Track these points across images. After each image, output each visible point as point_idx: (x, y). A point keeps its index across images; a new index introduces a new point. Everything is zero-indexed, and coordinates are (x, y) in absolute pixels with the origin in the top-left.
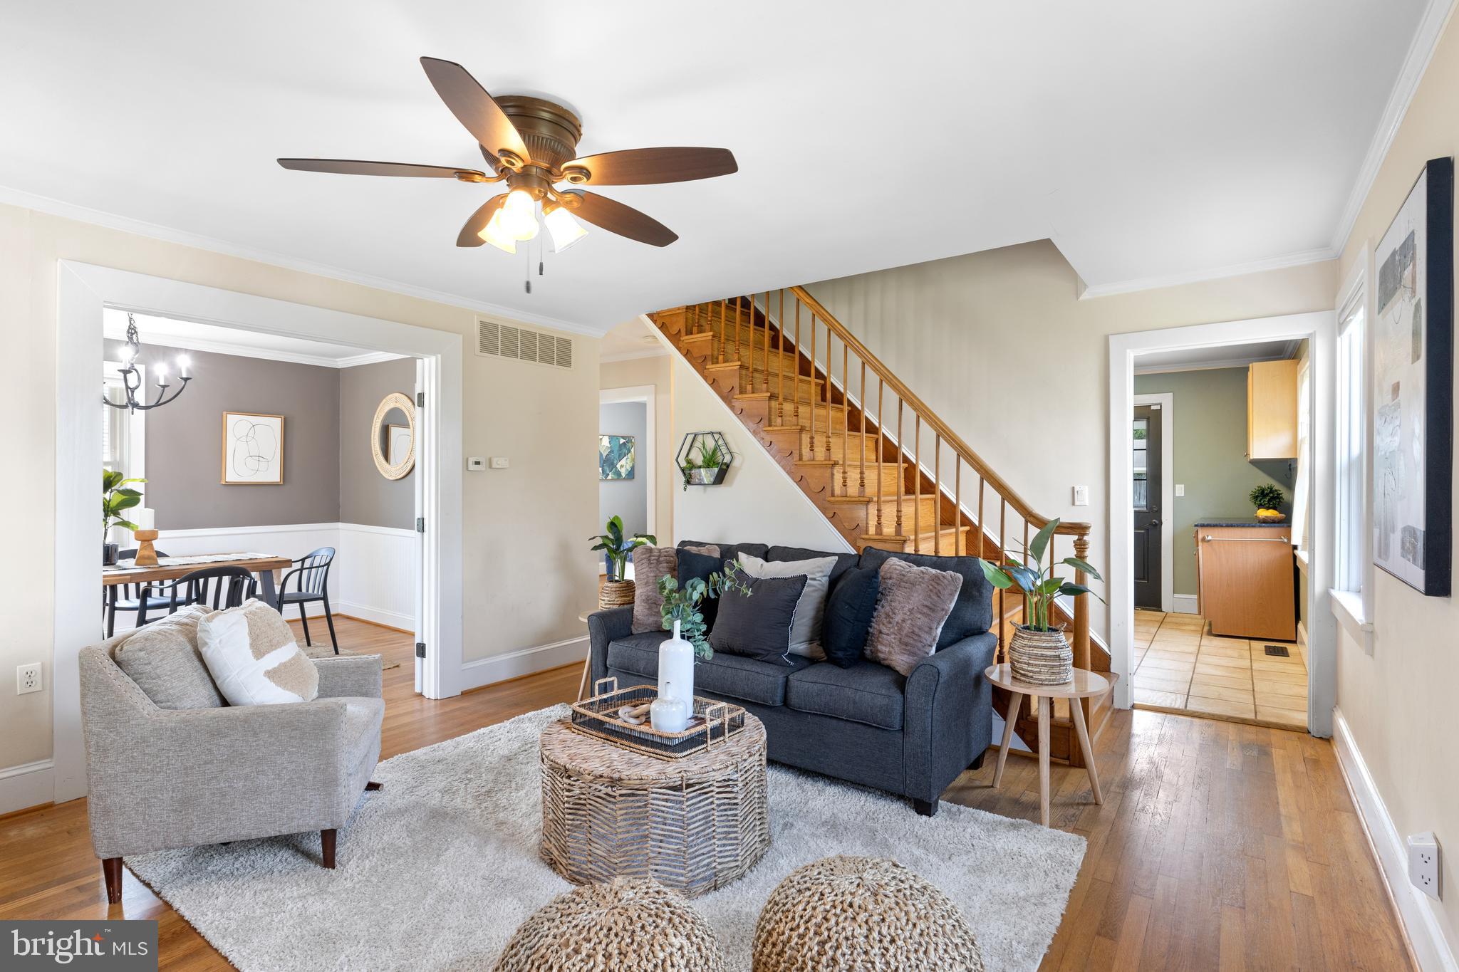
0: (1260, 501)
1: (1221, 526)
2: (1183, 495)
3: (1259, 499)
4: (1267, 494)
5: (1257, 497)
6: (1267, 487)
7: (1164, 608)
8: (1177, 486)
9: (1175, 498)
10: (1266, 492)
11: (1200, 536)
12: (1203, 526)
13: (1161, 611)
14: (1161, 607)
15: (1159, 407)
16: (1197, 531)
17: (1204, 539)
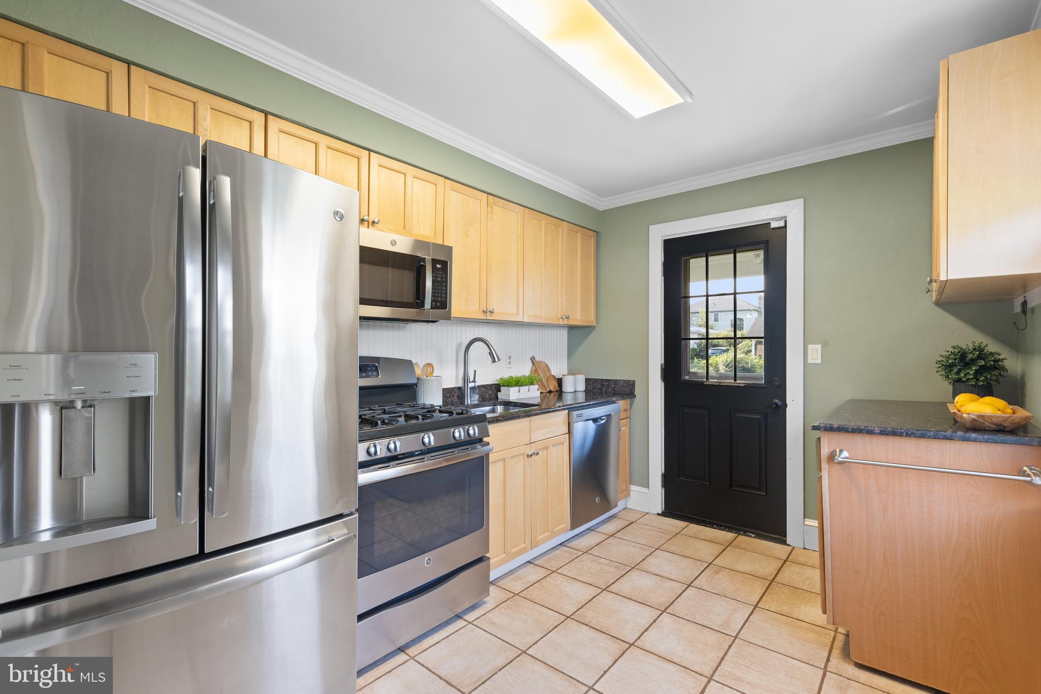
0: (958, 373)
1: (870, 432)
2: (819, 361)
3: (955, 370)
4: (973, 361)
5: (951, 366)
6: (971, 347)
7: (789, 540)
8: (810, 347)
9: (807, 367)
10: (970, 356)
11: (825, 451)
12: (830, 429)
13: (784, 542)
14: (785, 536)
15: (782, 224)
16: (819, 439)
17: (831, 457)
